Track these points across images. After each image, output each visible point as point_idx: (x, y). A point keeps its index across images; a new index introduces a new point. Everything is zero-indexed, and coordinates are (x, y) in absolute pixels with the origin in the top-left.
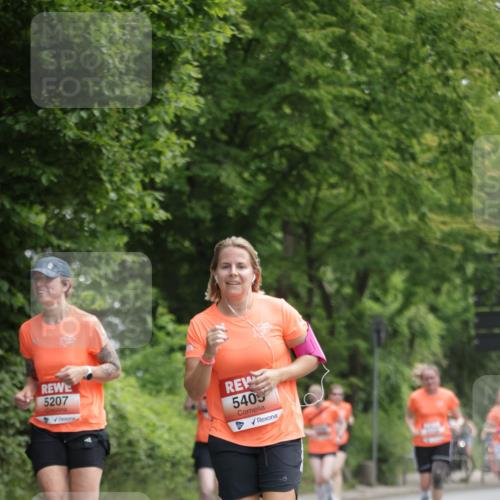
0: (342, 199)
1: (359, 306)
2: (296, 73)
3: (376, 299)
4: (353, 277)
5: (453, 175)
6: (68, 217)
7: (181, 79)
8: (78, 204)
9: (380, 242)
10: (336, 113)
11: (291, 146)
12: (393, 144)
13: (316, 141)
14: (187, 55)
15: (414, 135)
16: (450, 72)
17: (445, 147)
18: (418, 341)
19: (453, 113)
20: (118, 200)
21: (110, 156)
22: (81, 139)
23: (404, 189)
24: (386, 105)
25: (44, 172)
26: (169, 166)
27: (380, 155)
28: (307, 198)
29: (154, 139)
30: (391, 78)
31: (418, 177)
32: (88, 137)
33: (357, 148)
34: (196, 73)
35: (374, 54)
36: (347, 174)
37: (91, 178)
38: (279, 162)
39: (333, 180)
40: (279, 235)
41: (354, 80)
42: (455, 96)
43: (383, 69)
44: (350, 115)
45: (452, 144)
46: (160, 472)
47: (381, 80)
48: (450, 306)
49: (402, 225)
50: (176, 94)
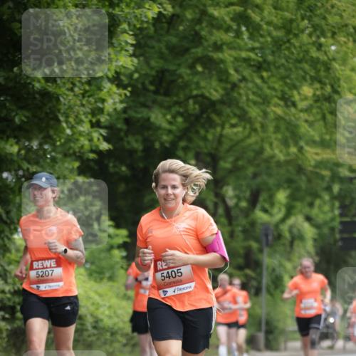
0: (241, 136)
1: (252, 216)
2: (207, 40)
3: (265, 211)
4: (248, 194)
5: (324, 118)
6: (35, 147)
7: (120, 44)
8: (43, 138)
9: (268, 168)
10: (236, 71)
11: (203, 96)
12: (279, 94)
13: (221, 92)
14: (125, 26)
15: (295, 87)
16: (323, 40)
17: (318, 96)
18: (296, 243)
19: (325, 71)
20: (72, 135)
21: (66, 103)
22: (45, 89)
23: (287, 129)
24: (274, 65)
25: (17, 114)
26: (111, 110)
27: (269, 103)
28: (214, 135)
29: (100, 89)
30: (278, 44)
31: (298, 119)
32: (51, 88)
33: (251, 97)
34: (131, 40)
35: (265, 26)
36: (243, 117)
37: (52, 119)
38: (193, 107)
39: (234, 121)
41: (250, 46)
42: (326, 58)
43: (272, 38)
44: (247, 73)
45: (323, 94)
46: (102, 340)
47: (270, 46)
48: (321, 216)
49: (285, 155)
50: (116, 56)
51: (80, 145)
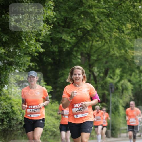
0: (100, 45)
1: (106, 80)
2: (85, 4)
3: (111, 78)
4: (104, 70)
5: (136, 37)
6: (12, 51)
7: (48, 6)
8: (15, 47)
9: (112, 59)
10: (98, 17)
11: (84, 28)
12: (117, 27)
13: (92, 26)
15: (124, 24)
16: (136, 4)
17: (133, 28)
18: (124, 91)
19: (136, 17)
20: (28, 45)
21: (25, 31)
23: (120, 42)
24: (115, 14)
25: (4, 37)
26: (44, 34)
27: (112, 31)
28: (89, 45)
30: (116, 6)
31: (124, 38)
33: (105, 28)
34: (53, 4)
36: (101, 37)
37: (19, 38)
38: (79, 33)
39: (97, 39)
40: (80, 57)
41: (104, 6)
42: (137, 12)
43: (114, 3)
44: (103, 18)
45: (135, 27)
47: (113, 6)
48: (135, 80)
49: (119, 54)
50: (46, 11)
51: (31, 50)
